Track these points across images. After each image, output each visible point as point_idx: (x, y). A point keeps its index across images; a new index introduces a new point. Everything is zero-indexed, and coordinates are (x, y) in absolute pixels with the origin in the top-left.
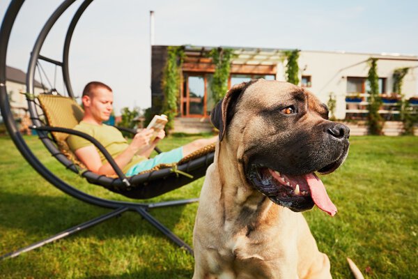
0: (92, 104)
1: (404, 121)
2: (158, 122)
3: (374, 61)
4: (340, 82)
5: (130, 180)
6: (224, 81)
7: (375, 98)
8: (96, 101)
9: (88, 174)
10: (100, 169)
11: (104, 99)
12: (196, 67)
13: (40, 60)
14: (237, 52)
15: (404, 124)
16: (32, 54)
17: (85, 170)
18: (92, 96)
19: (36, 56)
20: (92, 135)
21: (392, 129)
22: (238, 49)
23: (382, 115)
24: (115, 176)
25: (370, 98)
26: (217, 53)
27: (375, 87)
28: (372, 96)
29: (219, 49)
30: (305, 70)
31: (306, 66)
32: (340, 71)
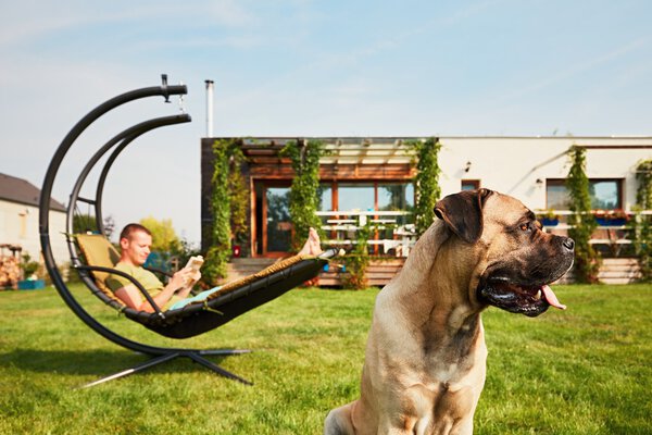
0: (130, 247)
1: (640, 257)
2: (195, 263)
3: (578, 151)
4: (533, 189)
5: (165, 314)
6: (308, 195)
7: (583, 216)
8: (134, 244)
9: (129, 310)
10: (141, 307)
11: (142, 243)
12: (276, 172)
13: (78, 202)
14: (330, 147)
15: (640, 263)
16: (71, 196)
17: (124, 305)
18: (131, 239)
19: (75, 196)
20: (130, 274)
21: (615, 272)
22: (333, 140)
23: (596, 246)
24: (153, 311)
25: (573, 217)
26: (296, 150)
27: (581, 198)
28: (576, 213)
29: (300, 143)
30: (467, 170)
31: (469, 163)
32: (534, 169)
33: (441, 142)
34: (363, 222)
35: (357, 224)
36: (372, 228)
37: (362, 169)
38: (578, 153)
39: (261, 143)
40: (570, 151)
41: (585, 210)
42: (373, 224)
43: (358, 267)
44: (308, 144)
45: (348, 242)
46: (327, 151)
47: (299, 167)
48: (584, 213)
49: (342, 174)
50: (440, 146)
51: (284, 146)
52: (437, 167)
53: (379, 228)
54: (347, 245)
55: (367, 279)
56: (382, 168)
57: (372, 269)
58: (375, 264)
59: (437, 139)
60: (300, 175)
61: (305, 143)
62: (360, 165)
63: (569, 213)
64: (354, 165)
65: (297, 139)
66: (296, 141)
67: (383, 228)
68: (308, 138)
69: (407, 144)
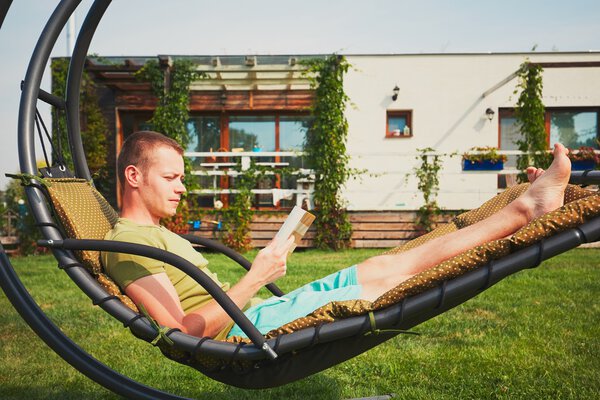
0: (145, 182)
3: (531, 72)
4: (481, 123)
7: (536, 157)
25: (525, 158)
26: (158, 72)
27: (534, 134)
28: (528, 152)
29: (162, 62)
30: (395, 98)
31: (397, 89)
32: (483, 96)
33: (349, 61)
34: (246, 165)
35: (238, 168)
36: (257, 173)
37: (258, 97)
38: (533, 73)
39: (112, 63)
40: (521, 71)
41: (539, 149)
42: (258, 168)
43: (237, 223)
44: (174, 64)
45: (226, 191)
46: (200, 73)
47: (163, 94)
48: (538, 153)
49: (234, 103)
50: (347, 66)
51: (142, 66)
52: (342, 94)
53: (267, 173)
54: (224, 195)
55: (249, 240)
56: (283, 96)
57: (256, 227)
58: (262, 219)
59: (341, 57)
60: (163, 104)
61: (170, 63)
62: (256, 92)
63: (520, 153)
64: (247, 93)
65: (159, 57)
66: (157, 60)
67: (272, 173)
68: (173, 57)
69: (301, 63)
